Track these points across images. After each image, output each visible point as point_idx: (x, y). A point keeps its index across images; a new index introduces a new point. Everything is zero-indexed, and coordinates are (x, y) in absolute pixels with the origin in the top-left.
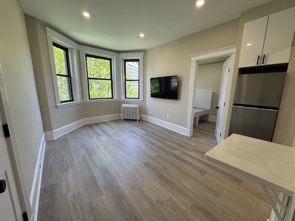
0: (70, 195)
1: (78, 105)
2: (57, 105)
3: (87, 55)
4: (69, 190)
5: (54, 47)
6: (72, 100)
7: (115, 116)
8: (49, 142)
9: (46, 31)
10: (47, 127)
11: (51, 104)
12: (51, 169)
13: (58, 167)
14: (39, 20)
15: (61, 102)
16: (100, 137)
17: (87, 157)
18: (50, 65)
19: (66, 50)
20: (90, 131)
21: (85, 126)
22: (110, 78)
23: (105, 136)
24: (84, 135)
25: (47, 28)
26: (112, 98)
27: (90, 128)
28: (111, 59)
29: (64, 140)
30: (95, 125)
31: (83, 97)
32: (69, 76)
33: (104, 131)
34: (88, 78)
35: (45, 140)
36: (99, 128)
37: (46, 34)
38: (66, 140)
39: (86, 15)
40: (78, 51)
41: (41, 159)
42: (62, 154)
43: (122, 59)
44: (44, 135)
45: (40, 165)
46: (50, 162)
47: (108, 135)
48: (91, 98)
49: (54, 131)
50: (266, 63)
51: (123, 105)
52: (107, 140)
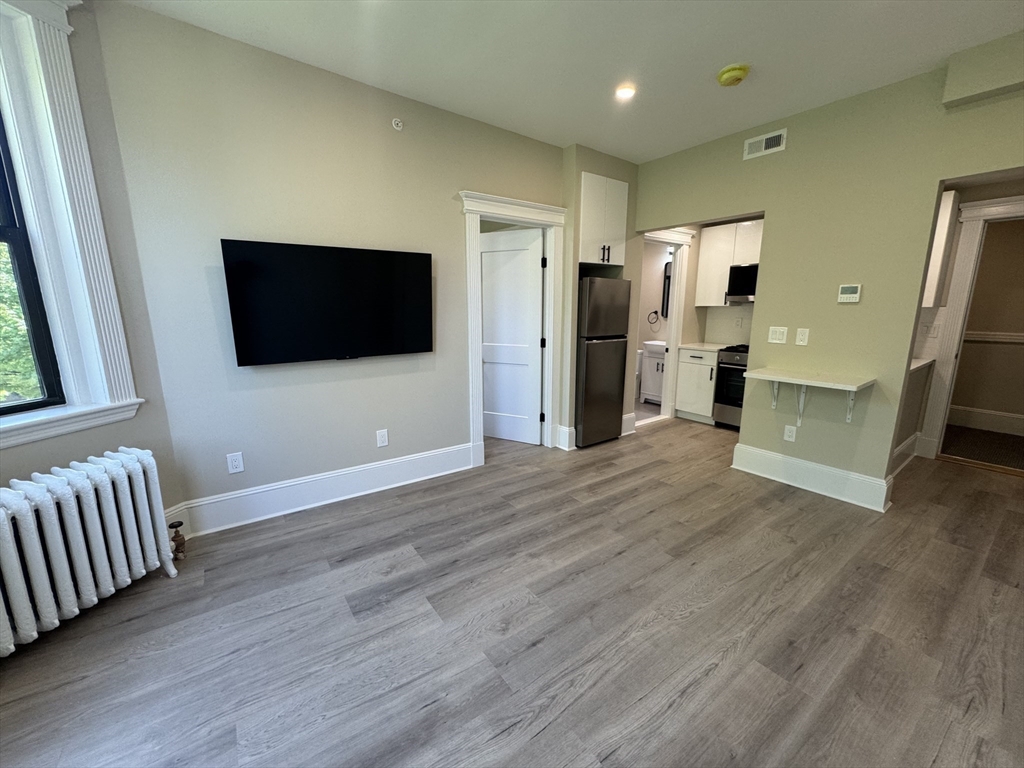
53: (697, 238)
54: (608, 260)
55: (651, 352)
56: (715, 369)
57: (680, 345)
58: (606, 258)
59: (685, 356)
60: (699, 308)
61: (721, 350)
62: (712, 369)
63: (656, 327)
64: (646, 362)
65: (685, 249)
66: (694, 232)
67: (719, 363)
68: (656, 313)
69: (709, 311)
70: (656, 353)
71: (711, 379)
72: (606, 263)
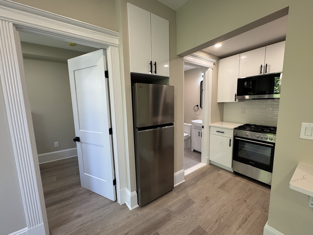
53: (217, 65)
54: (155, 72)
55: (195, 126)
56: (232, 140)
57: (210, 124)
58: (154, 70)
59: (213, 131)
60: (219, 103)
61: (235, 129)
62: (230, 140)
63: (198, 113)
64: (193, 131)
65: (210, 70)
66: (215, 61)
67: (235, 137)
68: (197, 106)
69: (225, 105)
70: (198, 127)
71: (230, 145)
72: (154, 74)
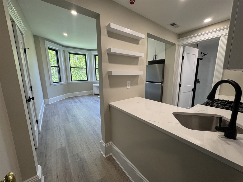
0: (55, 123)
1: (64, 84)
2: (51, 84)
3: (70, 53)
4: (55, 122)
5: (49, 50)
6: (61, 82)
7: (89, 92)
8: (47, 105)
9: (44, 42)
10: (45, 97)
11: (47, 83)
12: (47, 115)
13: (51, 114)
14: (41, 37)
15: (54, 83)
16: (76, 103)
17: (66, 111)
18: (47, 61)
19: (56, 51)
20: (71, 100)
21: (69, 98)
22: (85, 67)
23: (79, 103)
24: (67, 102)
25: (45, 41)
26: (87, 80)
27: (71, 99)
28: (86, 55)
29: (55, 105)
30: (75, 97)
31: (67, 80)
32: (58, 67)
33: (79, 101)
34: (71, 68)
35: (45, 104)
36: (77, 99)
37: (45, 44)
38: (57, 104)
39: (65, 34)
40: (64, 51)
41: (42, 110)
42: (53, 110)
43: (93, 54)
44: (44, 101)
45: (42, 112)
46: (47, 112)
47: (81, 102)
48: (73, 80)
49: (49, 99)
50: (157, 59)
51: (94, 85)
52: (80, 104)
